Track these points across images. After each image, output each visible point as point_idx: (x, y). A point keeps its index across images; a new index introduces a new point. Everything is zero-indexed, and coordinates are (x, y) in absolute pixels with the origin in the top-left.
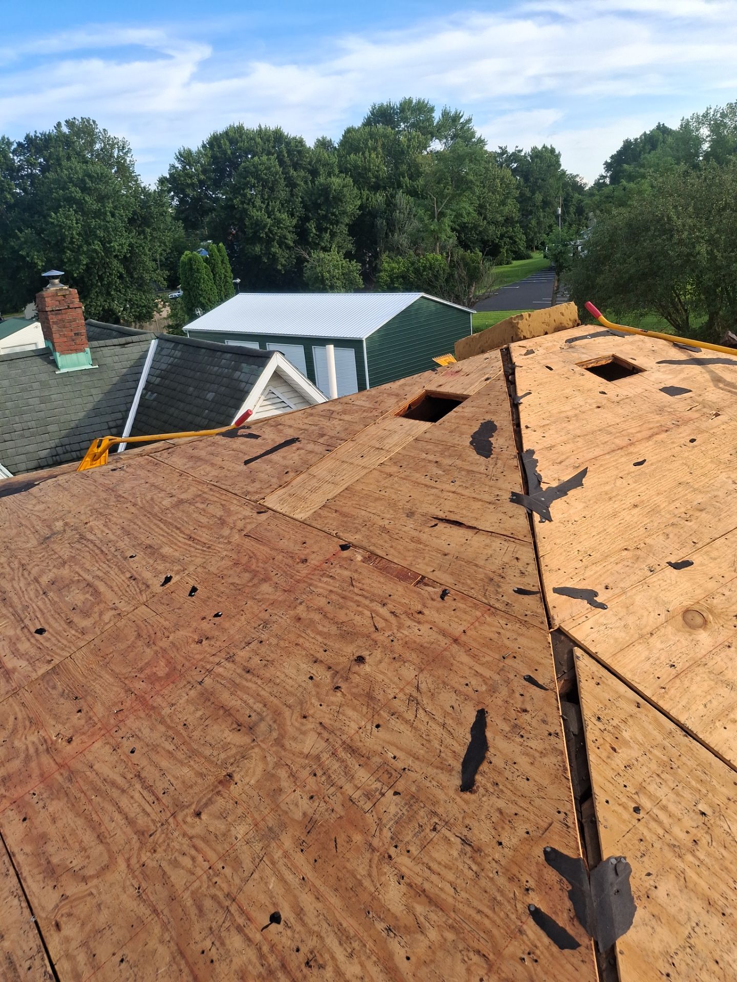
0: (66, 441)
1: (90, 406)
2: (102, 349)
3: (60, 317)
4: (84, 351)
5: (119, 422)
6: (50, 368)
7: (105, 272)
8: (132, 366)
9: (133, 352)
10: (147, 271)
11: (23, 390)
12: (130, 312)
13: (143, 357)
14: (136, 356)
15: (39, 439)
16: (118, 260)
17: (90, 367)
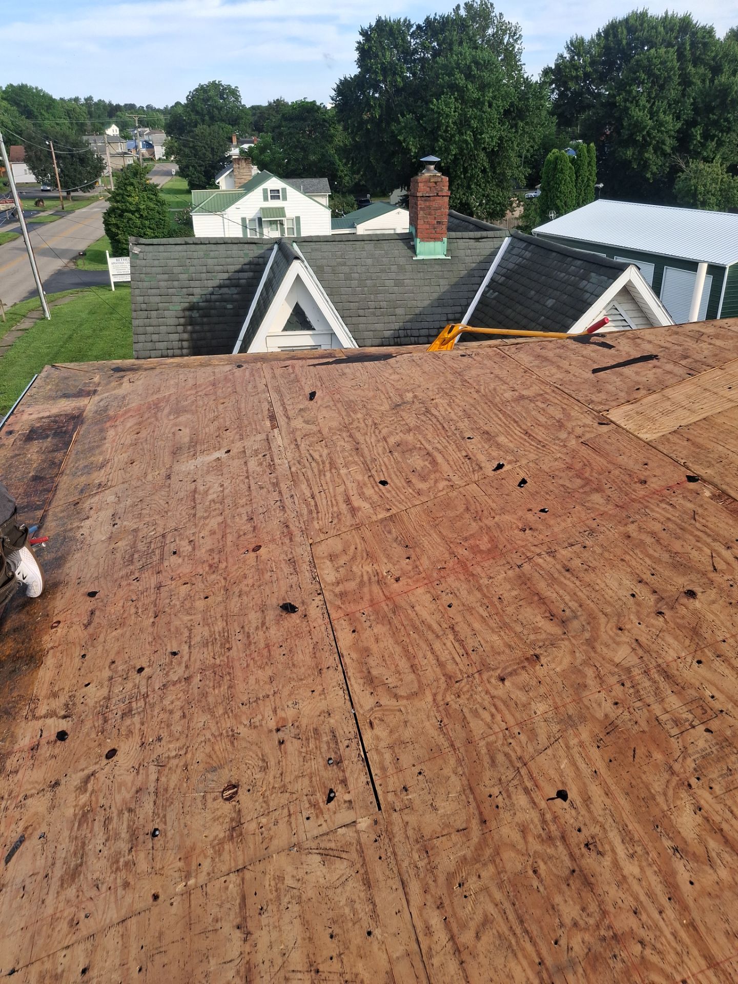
0: (409, 325)
1: (435, 296)
2: (458, 240)
3: (428, 204)
4: (442, 240)
5: (458, 316)
6: (409, 252)
7: (470, 165)
8: (481, 262)
9: (485, 247)
10: (511, 167)
11: (382, 271)
12: (485, 208)
13: (494, 254)
14: (487, 252)
15: (386, 319)
16: (486, 152)
17: (444, 257)
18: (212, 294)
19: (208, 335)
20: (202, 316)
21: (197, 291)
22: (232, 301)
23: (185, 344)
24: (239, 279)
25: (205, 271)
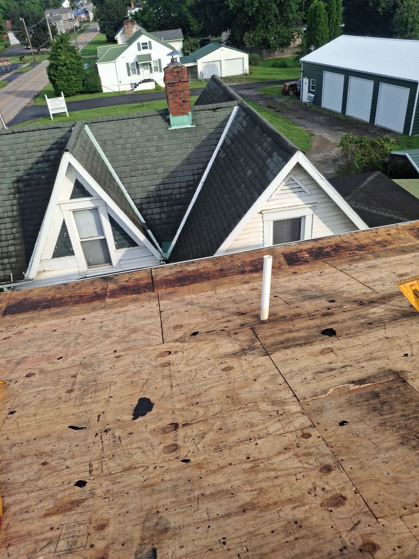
0: (166, 181)
1: (185, 156)
2: (201, 112)
4: (187, 114)
5: (200, 171)
6: (165, 124)
8: (217, 128)
9: (220, 115)
11: (147, 140)
13: (226, 120)
14: (221, 119)
15: (151, 177)
17: (190, 126)
18: (31, 169)
19: (30, 199)
20: (25, 186)
21: (22, 168)
22: (44, 173)
23: (15, 208)
24: (49, 156)
25: (26, 152)
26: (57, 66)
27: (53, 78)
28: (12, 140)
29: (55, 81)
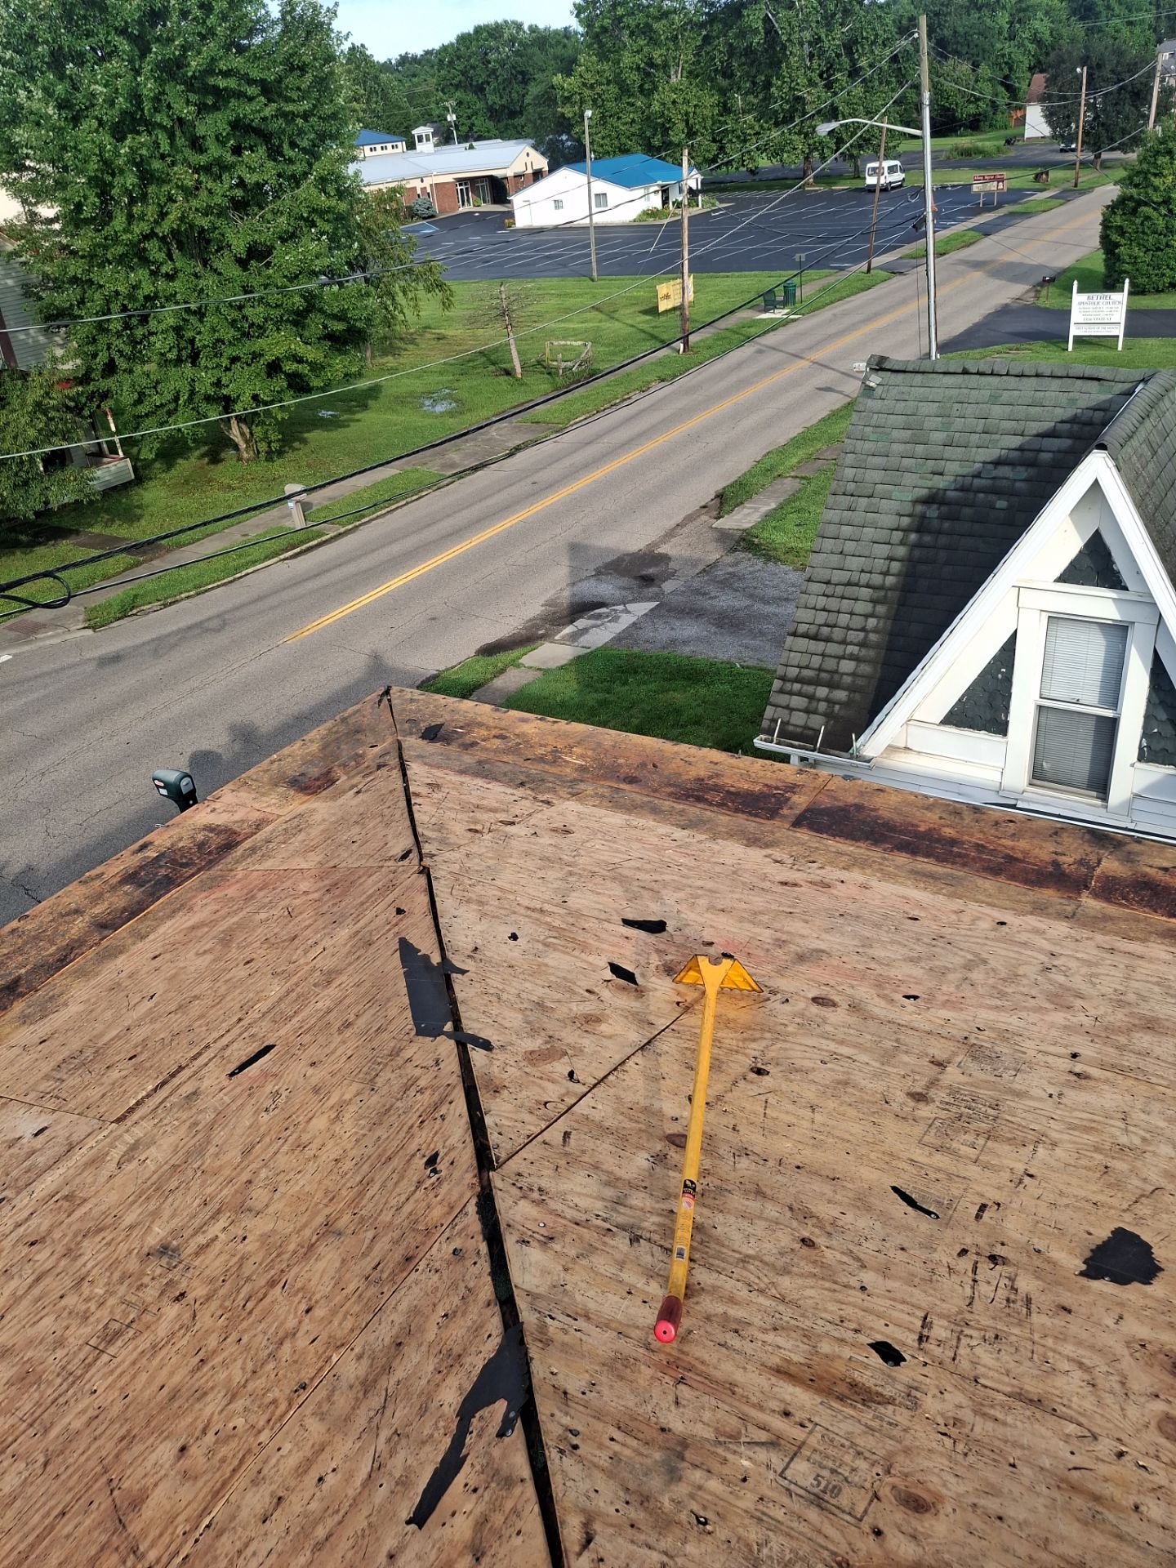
18: (978, 475)
19: (943, 554)
20: (942, 518)
21: (953, 468)
22: (1008, 493)
23: (896, 566)
24: (1040, 451)
25: (980, 428)
26: (1140, 203)
27: (1115, 237)
28: (955, 392)
29: (1117, 245)
